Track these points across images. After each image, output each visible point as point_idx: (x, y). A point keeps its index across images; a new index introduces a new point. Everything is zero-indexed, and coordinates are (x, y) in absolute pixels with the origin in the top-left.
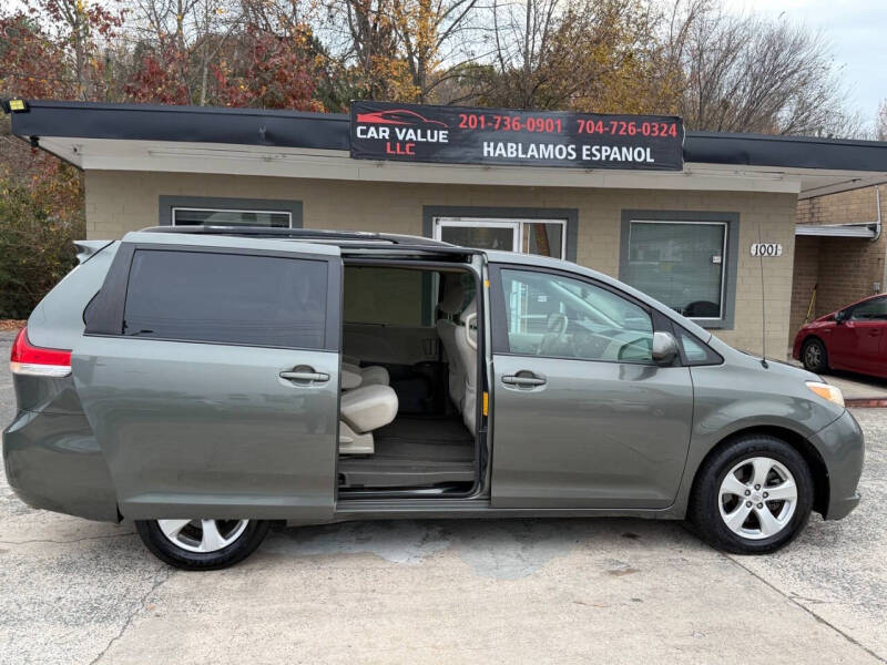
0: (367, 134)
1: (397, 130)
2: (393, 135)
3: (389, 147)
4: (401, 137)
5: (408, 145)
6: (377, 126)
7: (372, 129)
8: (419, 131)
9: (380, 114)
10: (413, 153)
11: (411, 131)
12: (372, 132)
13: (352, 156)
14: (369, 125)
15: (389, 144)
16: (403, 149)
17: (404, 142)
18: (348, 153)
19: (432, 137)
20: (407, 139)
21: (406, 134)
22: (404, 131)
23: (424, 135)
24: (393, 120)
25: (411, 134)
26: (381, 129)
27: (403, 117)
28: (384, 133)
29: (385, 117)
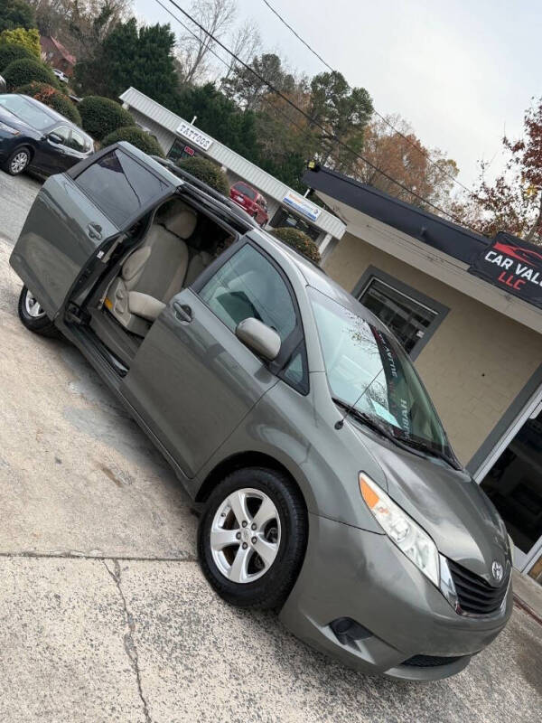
0: (493, 259)
1: (519, 266)
2: (513, 268)
3: (502, 276)
4: (518, 272)
5: (519, 281)
6: (505, 256)
7: (500, 257)
8: (537, 274)
9: (515, 249)
10: (519, 289)
11: (531, 271)
12: (498, 260)
13: (468, 271)
14: (499, 253)
15: (504, 273)
16: (513, 282)
17: (519, 277)
18: (467, 267)
20: (523, 276)
21: (524, 272)
22: (526, 268)
23: (539, 279)
24: (524, 257)
25: (528, 274)
26: (507, 260)
27: (533, 258)
28: (508, 264)
29: (517, 252)
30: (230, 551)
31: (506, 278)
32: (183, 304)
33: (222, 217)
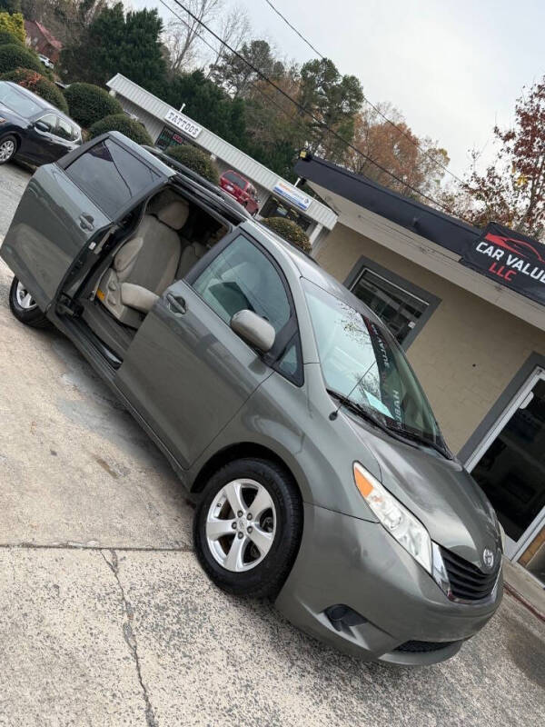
0: (484, 250)
1: (510, 256)
2: (504, 259)
3: (493, 267)
4: (509, 263)
5: (510, 271)
6: (496, 247)
7: (492, 248)
8: (528, 265)
9: (505, 239)
10: (510, 279)
11: (521, 262)
12: (489, 251)
13: (460, 262)
14: (490, 244)
15: (495, 264)
16: (504, 272)
17: (510, 267)
18: (459, 257)
19: (536, 274)
20: (513, 266)
21: (515, 263)
22: (516, 259)
23: (530, 270)
24: (515, 248)
25: (519, 265)
26: (498, 250)
27: (523, 249)
28: (499, 254)
29: (508, 243)
30: (226, 541)
31: (497, 268)
32: (176, 295)
33: (215, 208)
